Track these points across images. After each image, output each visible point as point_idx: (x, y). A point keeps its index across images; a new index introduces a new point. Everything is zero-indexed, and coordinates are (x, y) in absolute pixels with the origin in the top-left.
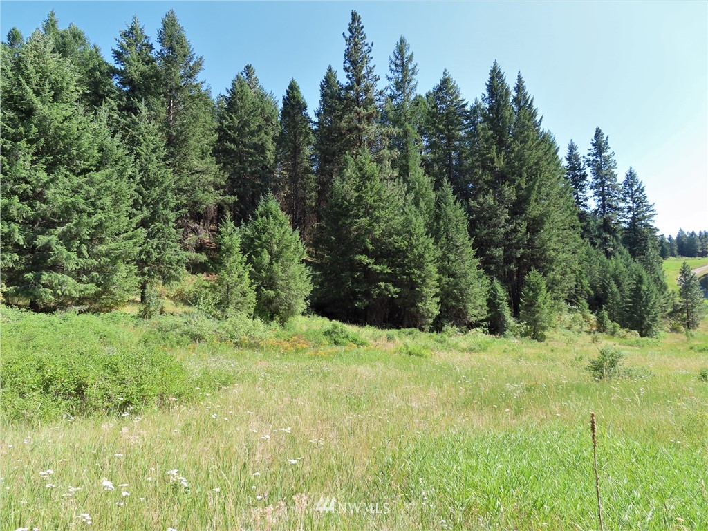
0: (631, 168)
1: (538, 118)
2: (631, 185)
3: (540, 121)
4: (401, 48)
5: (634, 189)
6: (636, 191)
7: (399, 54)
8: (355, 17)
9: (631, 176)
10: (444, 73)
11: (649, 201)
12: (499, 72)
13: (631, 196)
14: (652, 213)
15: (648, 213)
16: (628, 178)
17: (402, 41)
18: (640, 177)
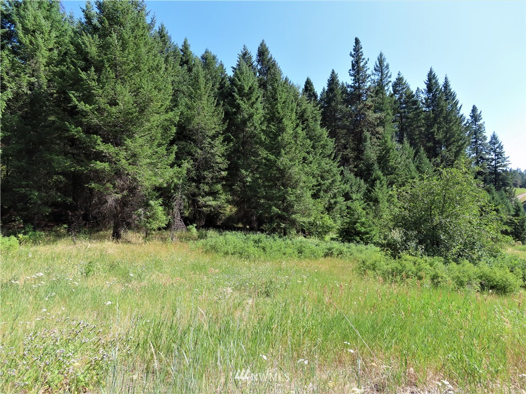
0: (494, 132)
1: (459, 106)
2: (494, 144)
3: (460, 108)
4: (381, 60)
5: (496, 146)
6: (497, 148)
7: (380, 64)
8: (357, 41)
9: (494, 137)
10: (399, 75)
11: (506, 155)
12: (434, 75)
13: (495, 152)
14: (507, 163)
15: (505, 163)
16: (492, 139)
17: (381, 55)
18: (500, 139)
